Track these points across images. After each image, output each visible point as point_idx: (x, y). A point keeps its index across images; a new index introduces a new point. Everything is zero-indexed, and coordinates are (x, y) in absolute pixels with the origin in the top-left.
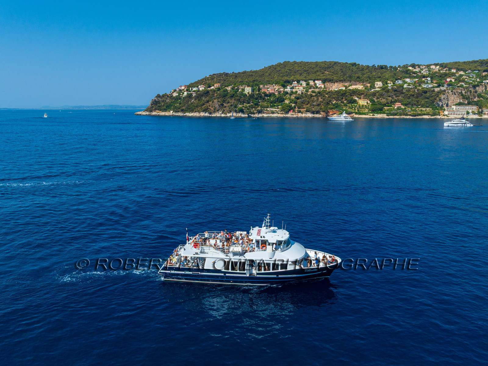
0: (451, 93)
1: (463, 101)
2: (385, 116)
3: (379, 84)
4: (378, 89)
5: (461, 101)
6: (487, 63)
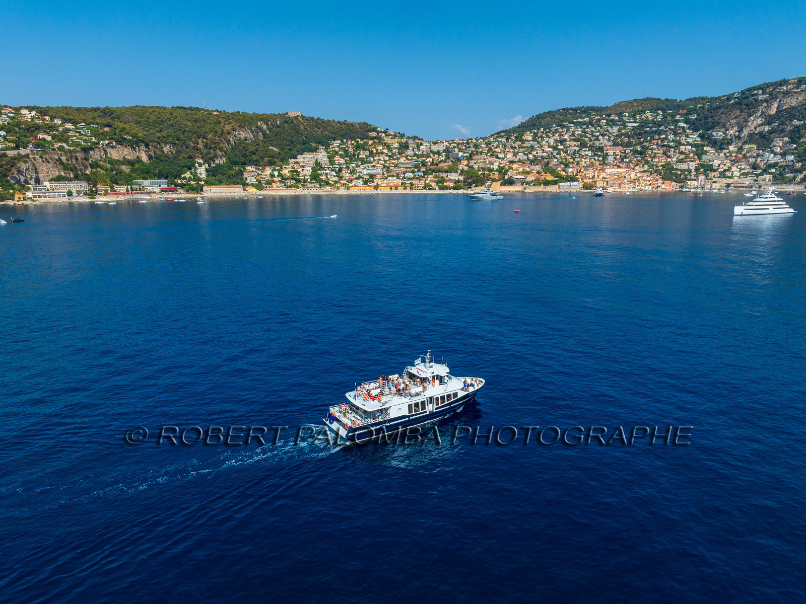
0: (40, 160)
1: (65, 173)
5: (62, 173)
6: (112, 113)
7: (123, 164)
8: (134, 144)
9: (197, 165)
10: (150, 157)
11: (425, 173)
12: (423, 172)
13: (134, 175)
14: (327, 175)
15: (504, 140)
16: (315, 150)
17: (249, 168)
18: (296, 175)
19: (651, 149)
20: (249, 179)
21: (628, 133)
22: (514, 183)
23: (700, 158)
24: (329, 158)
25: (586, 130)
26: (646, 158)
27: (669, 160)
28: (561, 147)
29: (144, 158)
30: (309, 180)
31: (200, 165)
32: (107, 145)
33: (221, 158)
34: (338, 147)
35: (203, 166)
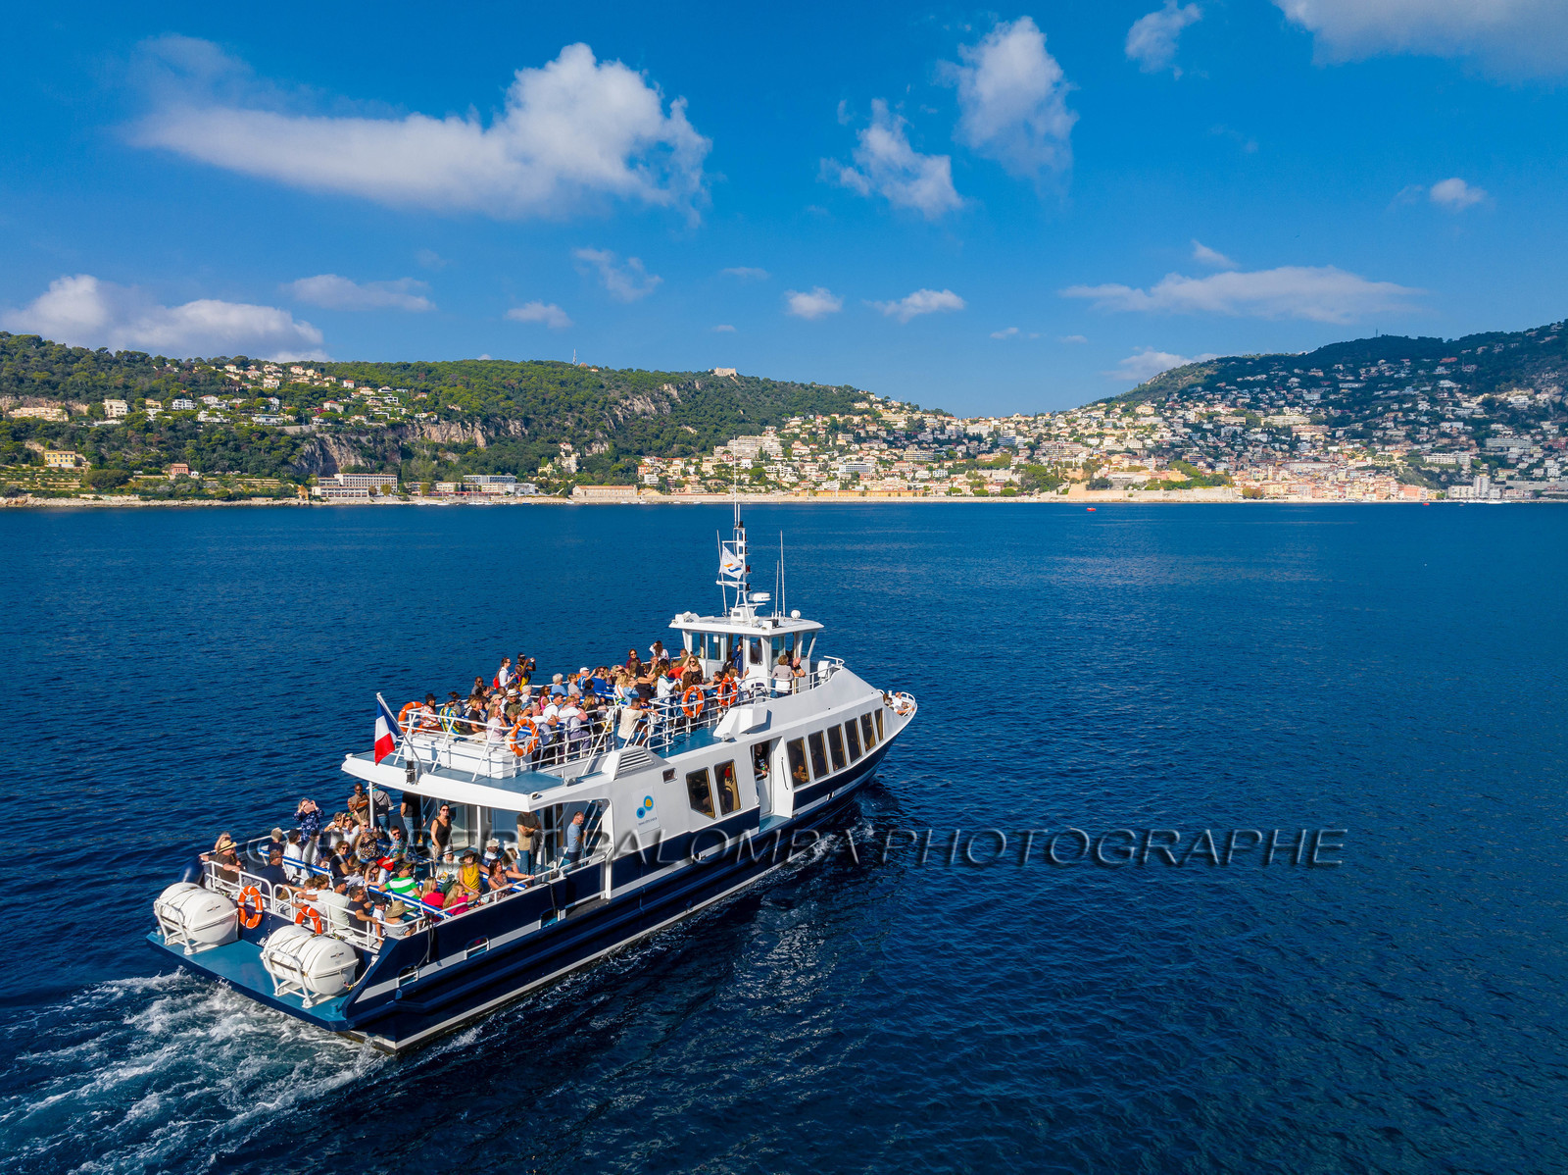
0: (331, 441)
1: (364, 462)
2: (135, 501)
3: (116, 407)
4: (115, 422)
5: (360, 462)
6: (430, 372)
7: (449, 449)
8: (465, 420)
9: (562, 454)
10: (489, 441)
11: (951, 471)
12: (949, 468)
13: (466, 467)
14: (778, 472)
15: (1100, 414)
16: (760, 432)
17: (647, 460)
18: (727, 472)
19: (1382, 429)
20: (646, 476)
21: (1341, 400)
22: (1111, 486)
23: (1481, 444)
24: (783, 446)
25: (1260, 396)
26: (1372, 446)
27: (1416, 447)
28: (1210, 426)
29: (481, 441)
30: (747, 481)
31: (568, 454)
32: (425, 419)
33: (602, 443)
34: (799, 427)
35: (573, 457)
